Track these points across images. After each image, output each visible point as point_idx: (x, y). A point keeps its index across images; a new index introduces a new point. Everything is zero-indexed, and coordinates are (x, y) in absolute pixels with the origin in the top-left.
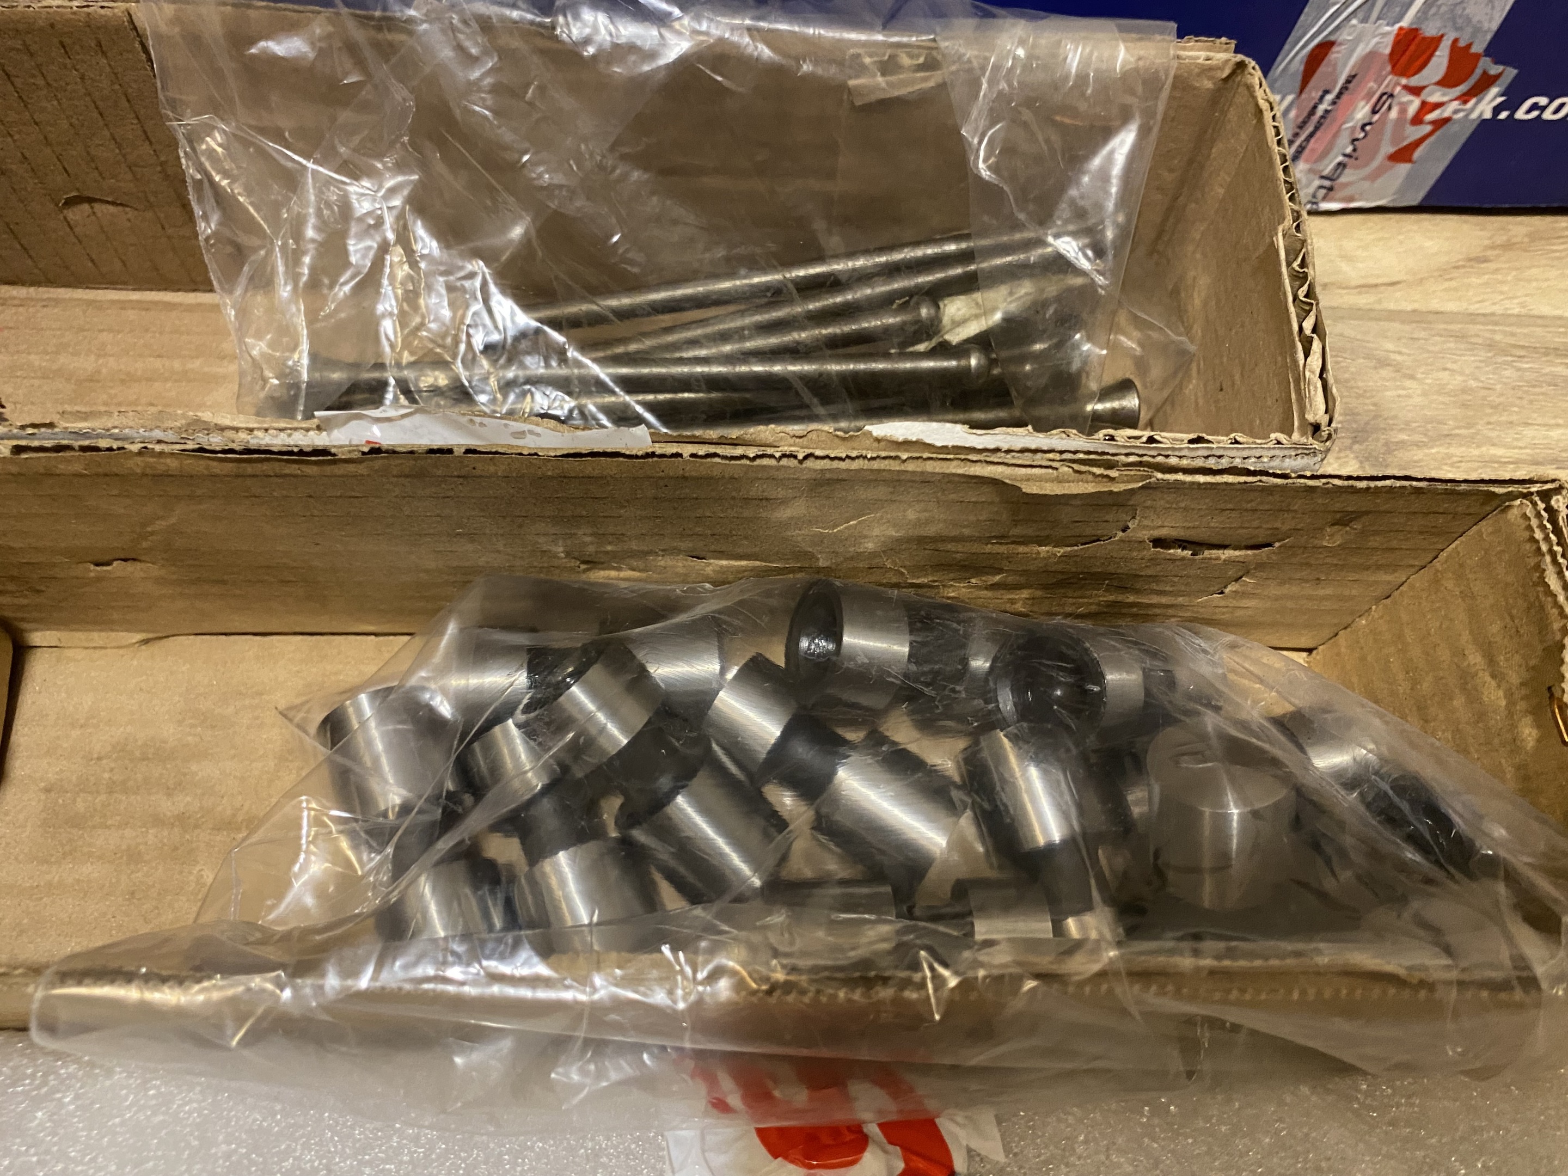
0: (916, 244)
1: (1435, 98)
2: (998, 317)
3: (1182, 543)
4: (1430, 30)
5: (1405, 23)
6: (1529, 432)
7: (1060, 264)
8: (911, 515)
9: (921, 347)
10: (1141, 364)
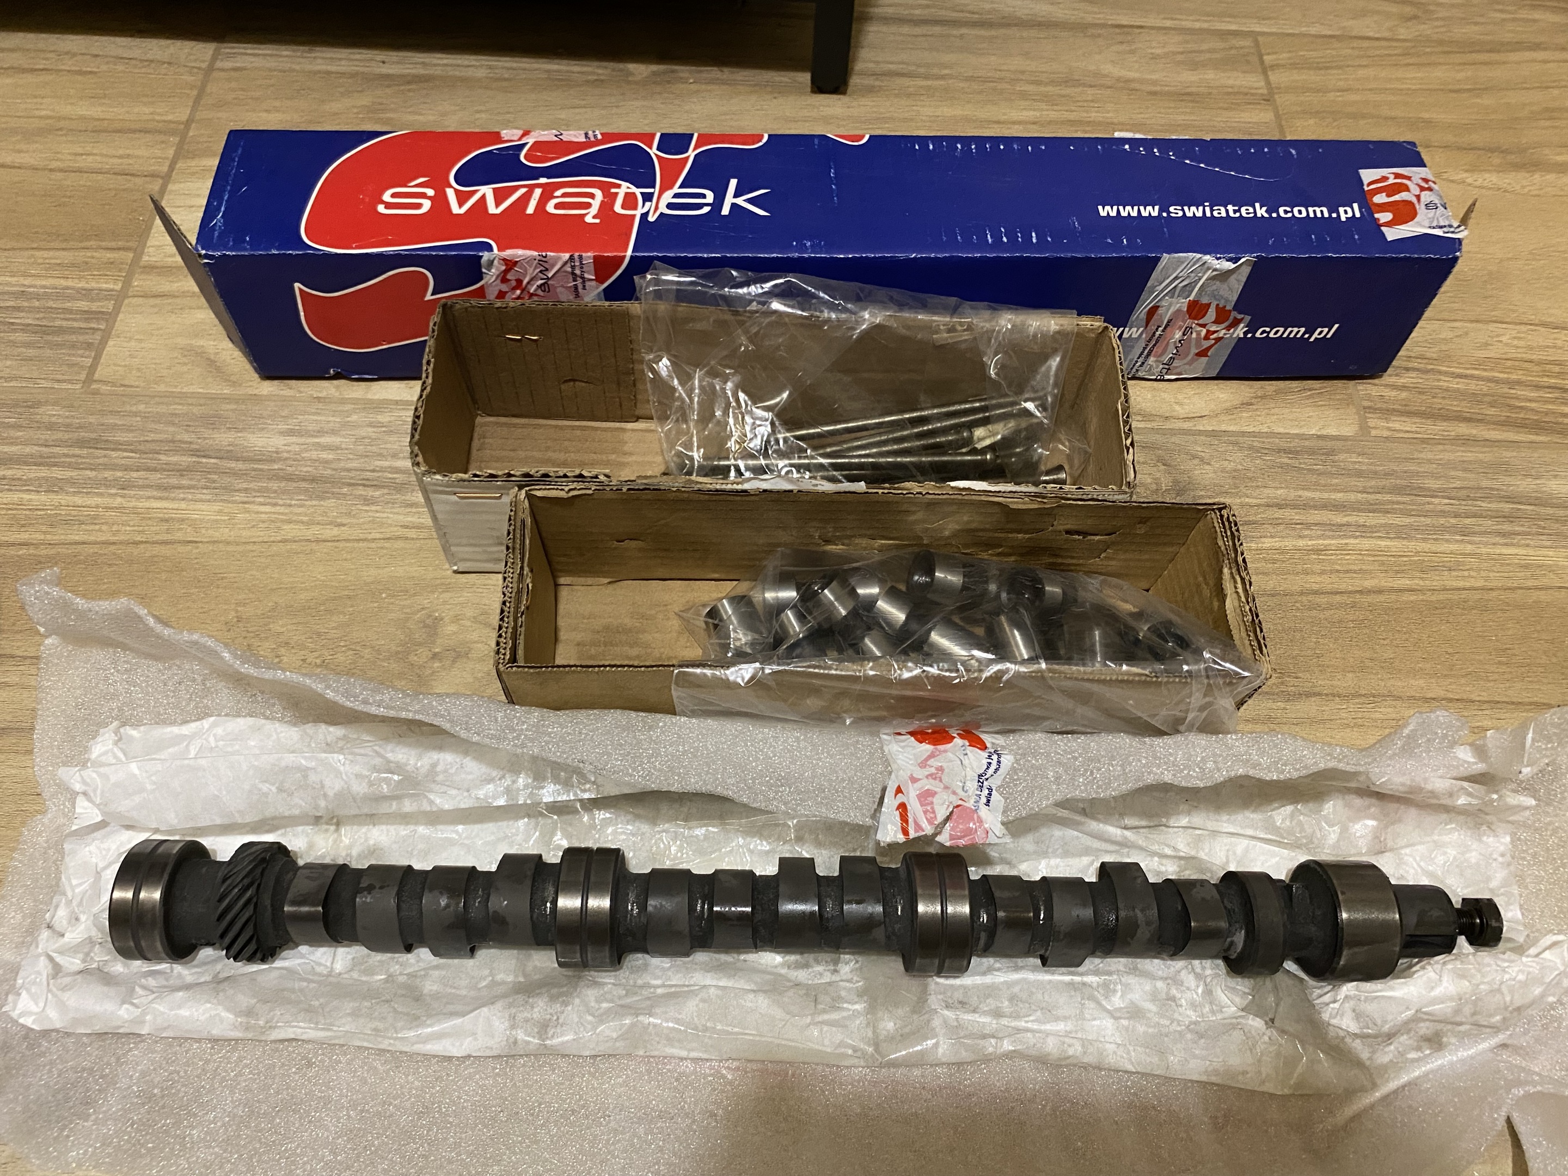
0: (960, 403)
1: (1213, 328)
2: (999, 437)
3: (1078, 533)
4: (1205, 300)
5: (1191, 298)
6: (1267, 491)
7: (1027, 412)
8: (965, 518)
9: (964, 450)
10: (1069, 458)
